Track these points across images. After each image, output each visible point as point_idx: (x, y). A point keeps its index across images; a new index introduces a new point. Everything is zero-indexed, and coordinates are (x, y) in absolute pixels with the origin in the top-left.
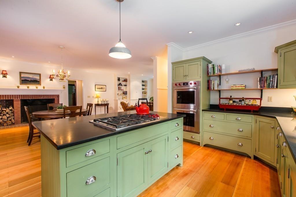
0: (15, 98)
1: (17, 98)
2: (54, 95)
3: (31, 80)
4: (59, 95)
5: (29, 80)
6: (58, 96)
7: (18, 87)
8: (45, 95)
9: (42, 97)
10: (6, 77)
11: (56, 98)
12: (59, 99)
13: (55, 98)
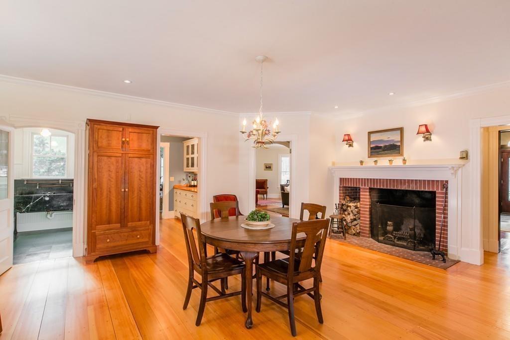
0: (362, 185)
1: (365, 186)
2: (433, 181)
3: (385, 146)
4: (447, 182)
5: (382, 145)
6: (445, 185)
7: (362, 162)
8: (412, 181)
9: (405, 184)
10: (353, 146)
11: (439, 191)
12: (446, 193)
13: (435, 190)
